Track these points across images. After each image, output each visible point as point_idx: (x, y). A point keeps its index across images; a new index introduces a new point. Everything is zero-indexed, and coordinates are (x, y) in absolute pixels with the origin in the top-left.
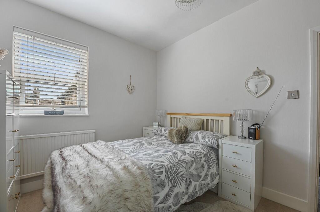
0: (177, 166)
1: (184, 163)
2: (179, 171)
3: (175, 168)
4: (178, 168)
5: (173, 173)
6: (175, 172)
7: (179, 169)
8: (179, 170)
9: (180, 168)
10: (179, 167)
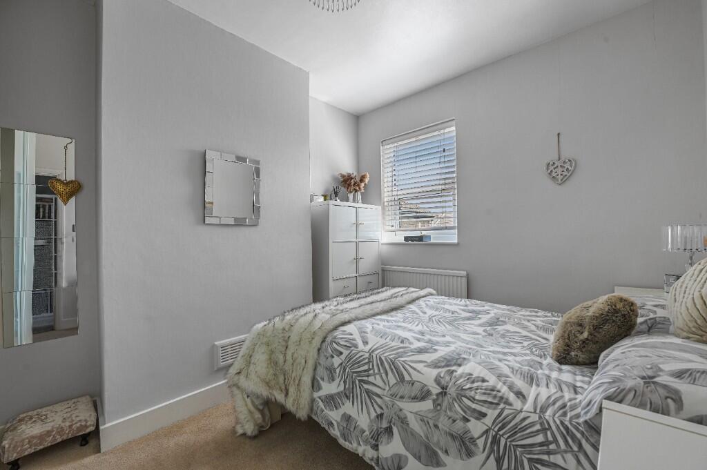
0: (373, 366)
1: (395, 376)
2: (371, 379)
3: (366, 367)
4: (371, 372)
5: (356, 372)
6: (360, 372)
7: (374, 375)
8: (373, 377)
9: (378, 377)
10: (376, 371)
